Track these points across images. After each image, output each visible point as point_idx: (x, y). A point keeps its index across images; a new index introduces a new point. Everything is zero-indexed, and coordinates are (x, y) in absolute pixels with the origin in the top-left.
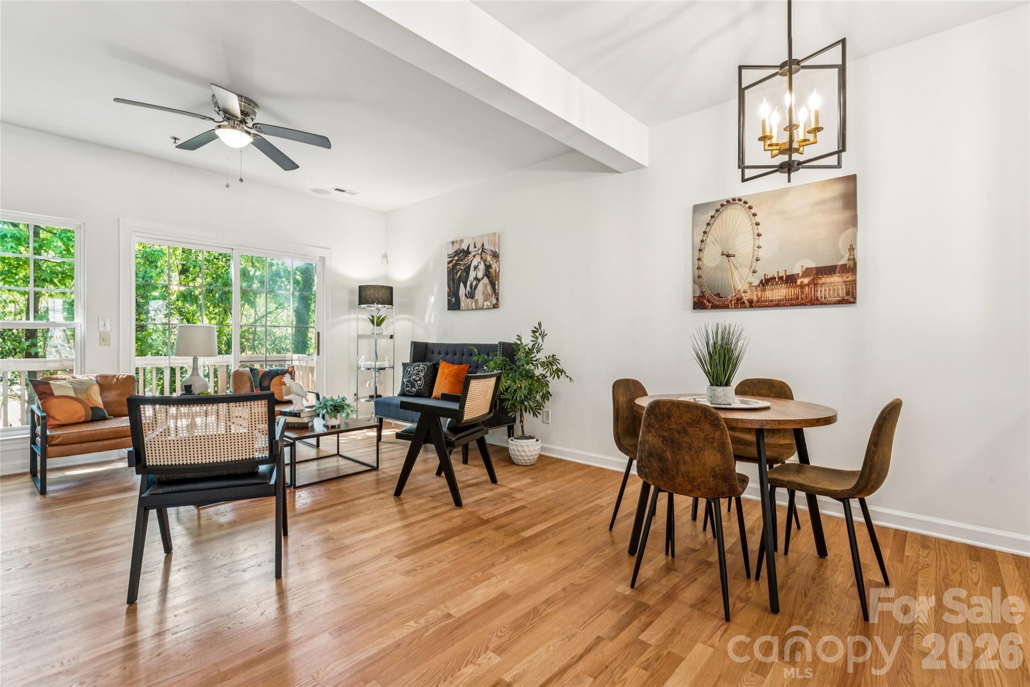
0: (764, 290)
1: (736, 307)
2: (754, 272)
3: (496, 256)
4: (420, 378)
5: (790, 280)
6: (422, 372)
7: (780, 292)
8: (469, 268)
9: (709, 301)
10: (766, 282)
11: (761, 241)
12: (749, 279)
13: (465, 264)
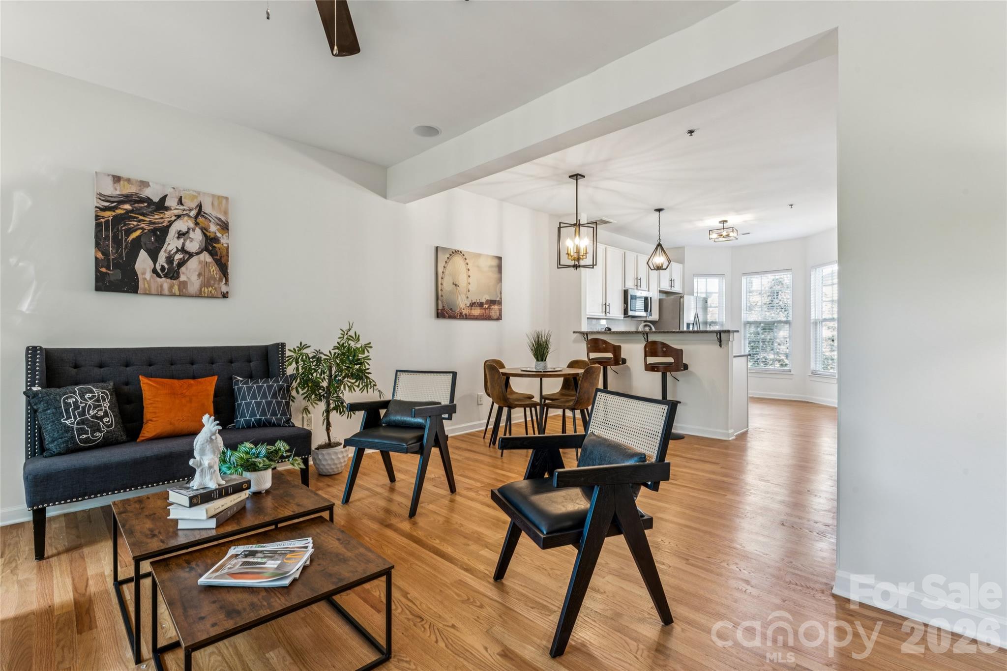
0: (471, 309)
1: (460, 319)
2: (467, 298)
3: (225, 227)
4: (106, 412)
5: (481, 305)
6: (104, 400)
7: (477, 312)
8: (165, 230)
9: (447, 312)
10: (472, 305)
11: (470, 280)
12: (465, 302)
13: (151, 223)
